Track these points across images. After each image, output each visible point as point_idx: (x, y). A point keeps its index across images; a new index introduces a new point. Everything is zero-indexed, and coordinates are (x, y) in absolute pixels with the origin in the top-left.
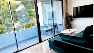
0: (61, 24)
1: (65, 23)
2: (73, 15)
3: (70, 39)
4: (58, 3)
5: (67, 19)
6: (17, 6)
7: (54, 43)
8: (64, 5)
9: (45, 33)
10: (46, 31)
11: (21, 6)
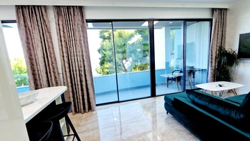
0: (204, 68)
1: (213, 68)
2: (237, 52)
3: (207, 104)
4: (201, 27)
5: (221, 59)
6: (132, 36)
7: (173, 102)
8: (215, 29)
9: (166, 82)
10: (168, 79)
11: (135, 36)
